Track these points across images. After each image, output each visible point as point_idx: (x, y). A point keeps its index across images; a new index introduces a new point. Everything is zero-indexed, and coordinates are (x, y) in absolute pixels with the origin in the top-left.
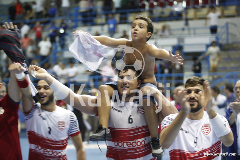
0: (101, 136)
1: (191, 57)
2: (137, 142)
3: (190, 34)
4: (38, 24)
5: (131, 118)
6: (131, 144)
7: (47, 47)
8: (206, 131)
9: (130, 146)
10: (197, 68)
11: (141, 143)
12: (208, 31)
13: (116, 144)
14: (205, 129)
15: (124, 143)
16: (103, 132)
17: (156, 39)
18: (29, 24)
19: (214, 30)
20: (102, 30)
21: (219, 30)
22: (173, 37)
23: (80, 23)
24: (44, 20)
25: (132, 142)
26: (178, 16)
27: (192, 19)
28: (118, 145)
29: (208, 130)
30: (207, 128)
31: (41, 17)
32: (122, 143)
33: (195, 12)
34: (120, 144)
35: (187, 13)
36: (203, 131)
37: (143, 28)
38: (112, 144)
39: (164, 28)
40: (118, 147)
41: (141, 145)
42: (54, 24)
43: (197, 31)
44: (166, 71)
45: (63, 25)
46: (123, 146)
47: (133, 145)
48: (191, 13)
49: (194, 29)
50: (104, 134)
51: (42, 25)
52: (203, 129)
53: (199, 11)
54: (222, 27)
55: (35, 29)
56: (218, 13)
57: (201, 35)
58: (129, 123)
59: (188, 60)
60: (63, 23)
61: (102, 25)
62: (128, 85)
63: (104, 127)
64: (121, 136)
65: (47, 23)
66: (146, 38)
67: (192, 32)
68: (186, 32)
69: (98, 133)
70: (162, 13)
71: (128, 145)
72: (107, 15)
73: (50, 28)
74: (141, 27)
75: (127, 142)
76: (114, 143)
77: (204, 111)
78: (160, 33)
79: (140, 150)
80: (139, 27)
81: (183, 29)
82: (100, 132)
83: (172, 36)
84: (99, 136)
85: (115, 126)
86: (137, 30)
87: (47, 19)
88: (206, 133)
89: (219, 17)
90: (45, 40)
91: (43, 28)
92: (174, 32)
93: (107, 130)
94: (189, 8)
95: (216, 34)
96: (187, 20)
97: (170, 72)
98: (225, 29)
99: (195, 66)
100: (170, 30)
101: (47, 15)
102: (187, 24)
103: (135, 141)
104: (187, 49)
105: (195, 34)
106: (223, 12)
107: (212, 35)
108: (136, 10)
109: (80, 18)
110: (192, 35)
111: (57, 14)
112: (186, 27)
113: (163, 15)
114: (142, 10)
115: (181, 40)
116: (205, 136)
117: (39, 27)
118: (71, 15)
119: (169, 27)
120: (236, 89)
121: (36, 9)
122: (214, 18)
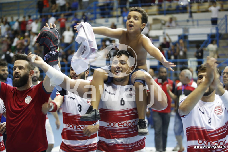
0: (91, 116)
1: (194, 45)
2: (128, 123)
3: (193, 25)
4: (62, 16)
5: (123, 100)
6: (122, 124)
7: (70, 36)
8: (218, 112)
9: (121, 126)
10: (200, 54)
11: (131, 124)
12: (210, 22)
13: (108, 124)
14: (217, 110)
15: (115, 123)
16: (94, 113)
17: (164, 29)
18: (54, 16)
19: (214, 21)
20: (118, 21)
21: (219, 22)
22: (180, 28)
23: (98, 15)
24: (67, 12)
25: (123, 122)
26: (183, 10)
27: (195, 12)
28: (110, 125)
29: (220, 111)
30: (219, 109)
31: (65, 10)
32: (114, 123)
33: (198, 6)
34: (112, 124)
35: (191, 7)
36: (216, 112)
37: (137, 20)
38: (104, 124)
39: (171, 20)
40: (110, 127)
41: (132, 126)
42: (76, 16)
43: (200, 23)
44: (172, 57)
45: (84, 17)
46: (115, 126)
47: (124, 125)
48: (195, 7)
49: (198, 21)
50: (94, 115)
51: (66, 17)
52: (216, 110)
53: (202, 5)
54: (222, 19)
55: (60, 21)
56: (219, 7)
57: (203, 26)
58: (121, 104)
59: (192, 47)
60: (83, 15)
61: (118, 17)
62: (121, 69)
63: (94, 108)
64: (113, 117)
65: (70, 15)
66: (141, 29)
67: (195, 23)
68: (190, 23)
69: (89, 114)
70: (170, 6)
71: (120, 125)
72: (122, 8)
73: (73, 20)
74: (135, 19)
75: (118, 122)
76: (106, 123)
77: (216, 94)
78: (167, 24)
79: (130, 130)
80: (134, 19)
81: (188, 21)
82: (90, 113)
83: (178, 27)
84: (90, 116)
85: (107, 107)
86: (132, 22)
87: (70, 12)
88: (219, 113)
89: (219, 10)
90: (69, 30)
91: (66, 20)
92: (180, 24)
93: (97, 111)
94: (193, 3)
95: (217, 25)
96: (191, 13)
97: (176, 58)
98: (224, 21)
99: (197, 53)
100: (176, 21)
101: (69, 8)
102: (191, 16)
103: (126, 122)
104: (191, 38)
105: (198, 25)
106: (222, 6)
107: (213, 26)
108: (147, 4)
109: (98, 10)
110: (196, 26)
111: (79, 8)
112: (190, 19)
113: (170, 9)
114: (152, 4)
115: (186, 30)
116: (218, 116)
117: (64, 19)
118: (90, 9)
119: (175, 18)
120: (224, 74)
121: (59, 3)
122: (214, 11)
